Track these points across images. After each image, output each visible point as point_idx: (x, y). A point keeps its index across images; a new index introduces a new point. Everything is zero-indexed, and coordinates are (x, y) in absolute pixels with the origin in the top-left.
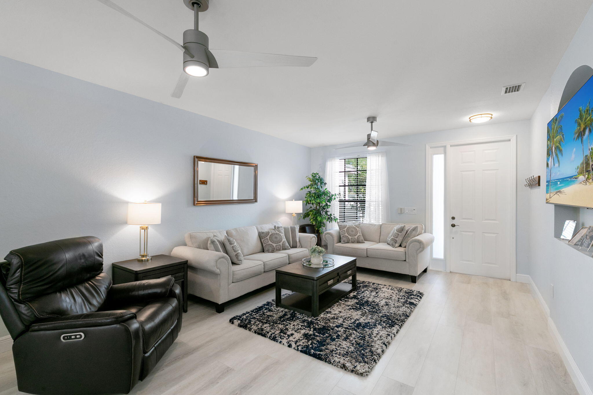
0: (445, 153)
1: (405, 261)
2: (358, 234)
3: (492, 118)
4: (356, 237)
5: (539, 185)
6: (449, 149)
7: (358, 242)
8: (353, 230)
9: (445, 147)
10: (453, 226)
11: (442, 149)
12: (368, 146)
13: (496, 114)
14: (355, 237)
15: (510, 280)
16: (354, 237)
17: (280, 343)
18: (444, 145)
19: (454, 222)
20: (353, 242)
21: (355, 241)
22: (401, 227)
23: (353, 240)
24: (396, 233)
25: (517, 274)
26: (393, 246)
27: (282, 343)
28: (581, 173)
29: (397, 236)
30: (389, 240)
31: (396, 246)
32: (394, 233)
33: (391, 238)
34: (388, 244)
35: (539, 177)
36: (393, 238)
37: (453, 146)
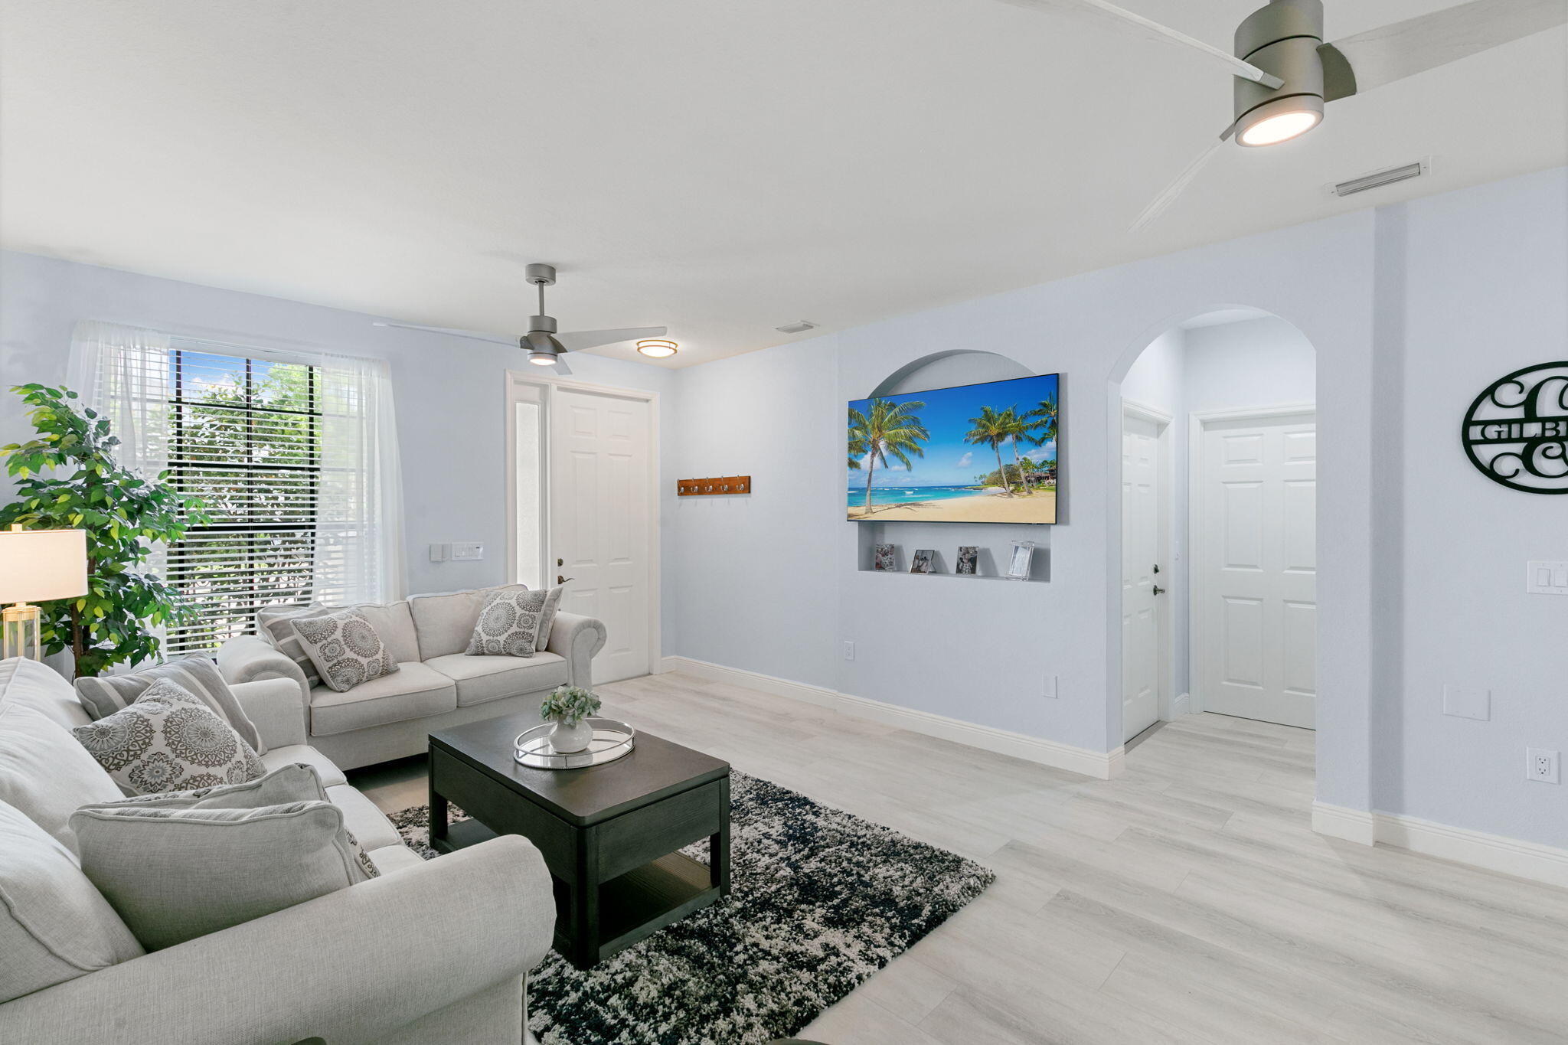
0: (545, 403)
3: (676, 351)
5: (749, 492)
6: (555, 395)
7: (386, 672)
9: (544, 388)
10: (561, 579)
11: (537, 391)
15: (651, 674)
17: (859, 983)
18: (545, 381)
19: (563, 571)
20: (371, 678)
24: (521, 615)
26: (523, 653)
27: (865, 977)
29: (526, 622)
30: (502, 638)
31: (528, 655)
32: (518, 615)
33: (510, 632)
34: (480, 653)
35: (750, 477)
36: (518, 630)
37: (560, 389)
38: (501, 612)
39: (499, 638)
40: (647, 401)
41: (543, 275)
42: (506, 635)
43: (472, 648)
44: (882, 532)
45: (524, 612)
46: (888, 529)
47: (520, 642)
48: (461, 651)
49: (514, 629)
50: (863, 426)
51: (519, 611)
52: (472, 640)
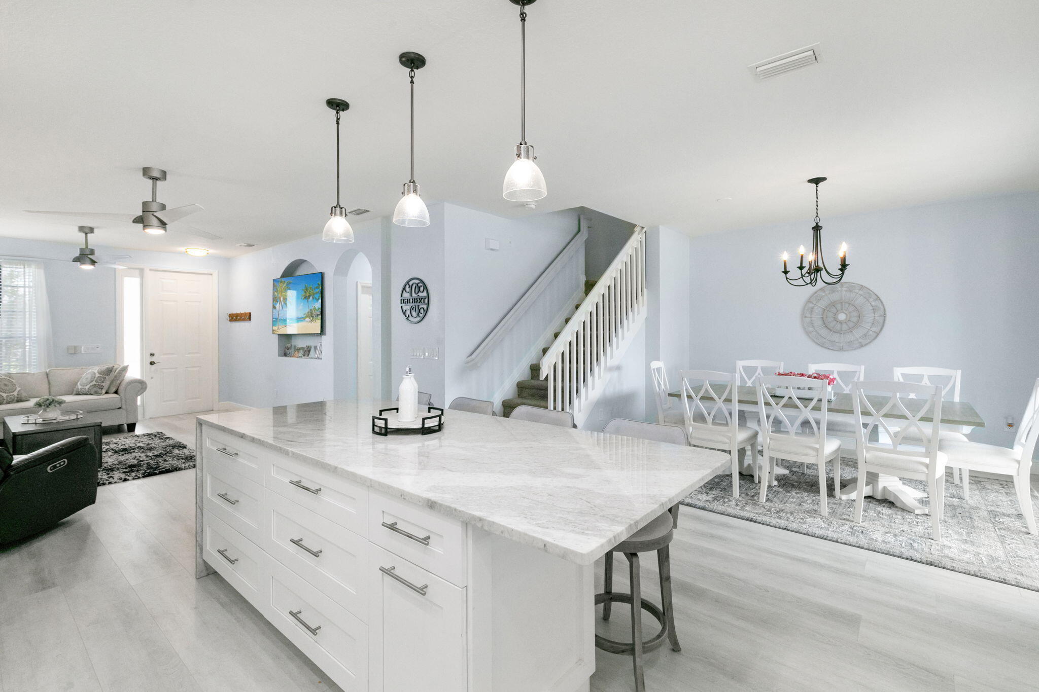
0: (142, 277)
1: (120, 408)
2: (18, 389)
4: (15, 393)
5: (250, 320)
6: (148, 274)
7: (19, 400)
8: (7, 383)
9: (142, 271)
10: (152, 363)
11: (137, 272)
12: (83, 263)
13: (211, 251)
14: (13, 393)
15: (213, 410)
16: (11, 394)
18: (141, 267)
19: (153, 359)
20: (8, 403)
21: (13, 400)
22: (107, 368)
23: (11, 398)
24: (99, 377)
25: (220, 403)
26: (97, 393)
28: (308, 317)
29: (100, 380)
30: (87, 387)
31: (100, 394)
32: (96, 377)
33: (91, 384)
34: (78, 394)
35: (250, 313)
36: (96, 383)
37: (150, 270)
38: (89, 376)
39: (86, 387)
40: (211, 274)
41: (87, 230)
42: (89, 385)
43: (75, 392)
44: (291, 339)
45: (100, 375)
46: (293, 338)
47: (96, 389)
48: (71, 394)
49: (94, 383)
50: (277, 291)
51: (97, 375)
52: (75, 389)
